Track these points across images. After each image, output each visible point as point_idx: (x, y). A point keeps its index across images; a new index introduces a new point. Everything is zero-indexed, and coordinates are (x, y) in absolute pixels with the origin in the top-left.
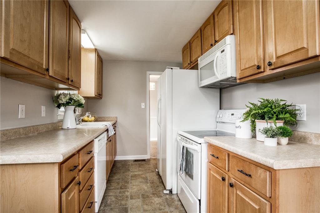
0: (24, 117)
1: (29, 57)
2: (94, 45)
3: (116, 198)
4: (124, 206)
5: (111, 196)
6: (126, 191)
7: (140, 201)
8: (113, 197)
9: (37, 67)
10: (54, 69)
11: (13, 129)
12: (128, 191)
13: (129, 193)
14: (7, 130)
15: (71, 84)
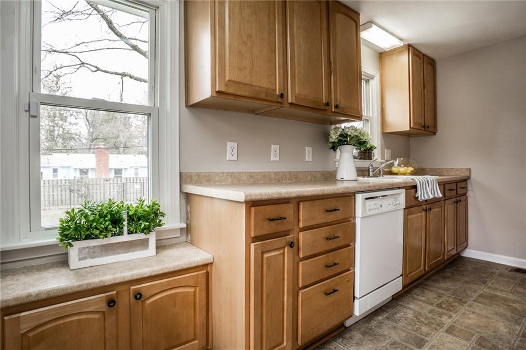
0: (278, 160)
1: (252, 85)
2: (401, 39)
3: (416, 317)
4: (423, 337)
5: (410, 309)
6: (446, 315)
7: (465, 345)
8: (411, 312)
9: (264, 95)
10: (297, 92)
11: (262, 172)
12: (450, 317)
13: (449, 321)
14: (254, 173)
15: (336, 110)
